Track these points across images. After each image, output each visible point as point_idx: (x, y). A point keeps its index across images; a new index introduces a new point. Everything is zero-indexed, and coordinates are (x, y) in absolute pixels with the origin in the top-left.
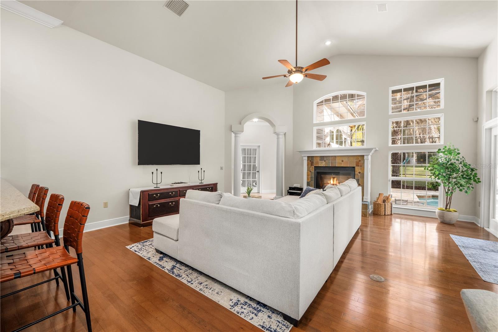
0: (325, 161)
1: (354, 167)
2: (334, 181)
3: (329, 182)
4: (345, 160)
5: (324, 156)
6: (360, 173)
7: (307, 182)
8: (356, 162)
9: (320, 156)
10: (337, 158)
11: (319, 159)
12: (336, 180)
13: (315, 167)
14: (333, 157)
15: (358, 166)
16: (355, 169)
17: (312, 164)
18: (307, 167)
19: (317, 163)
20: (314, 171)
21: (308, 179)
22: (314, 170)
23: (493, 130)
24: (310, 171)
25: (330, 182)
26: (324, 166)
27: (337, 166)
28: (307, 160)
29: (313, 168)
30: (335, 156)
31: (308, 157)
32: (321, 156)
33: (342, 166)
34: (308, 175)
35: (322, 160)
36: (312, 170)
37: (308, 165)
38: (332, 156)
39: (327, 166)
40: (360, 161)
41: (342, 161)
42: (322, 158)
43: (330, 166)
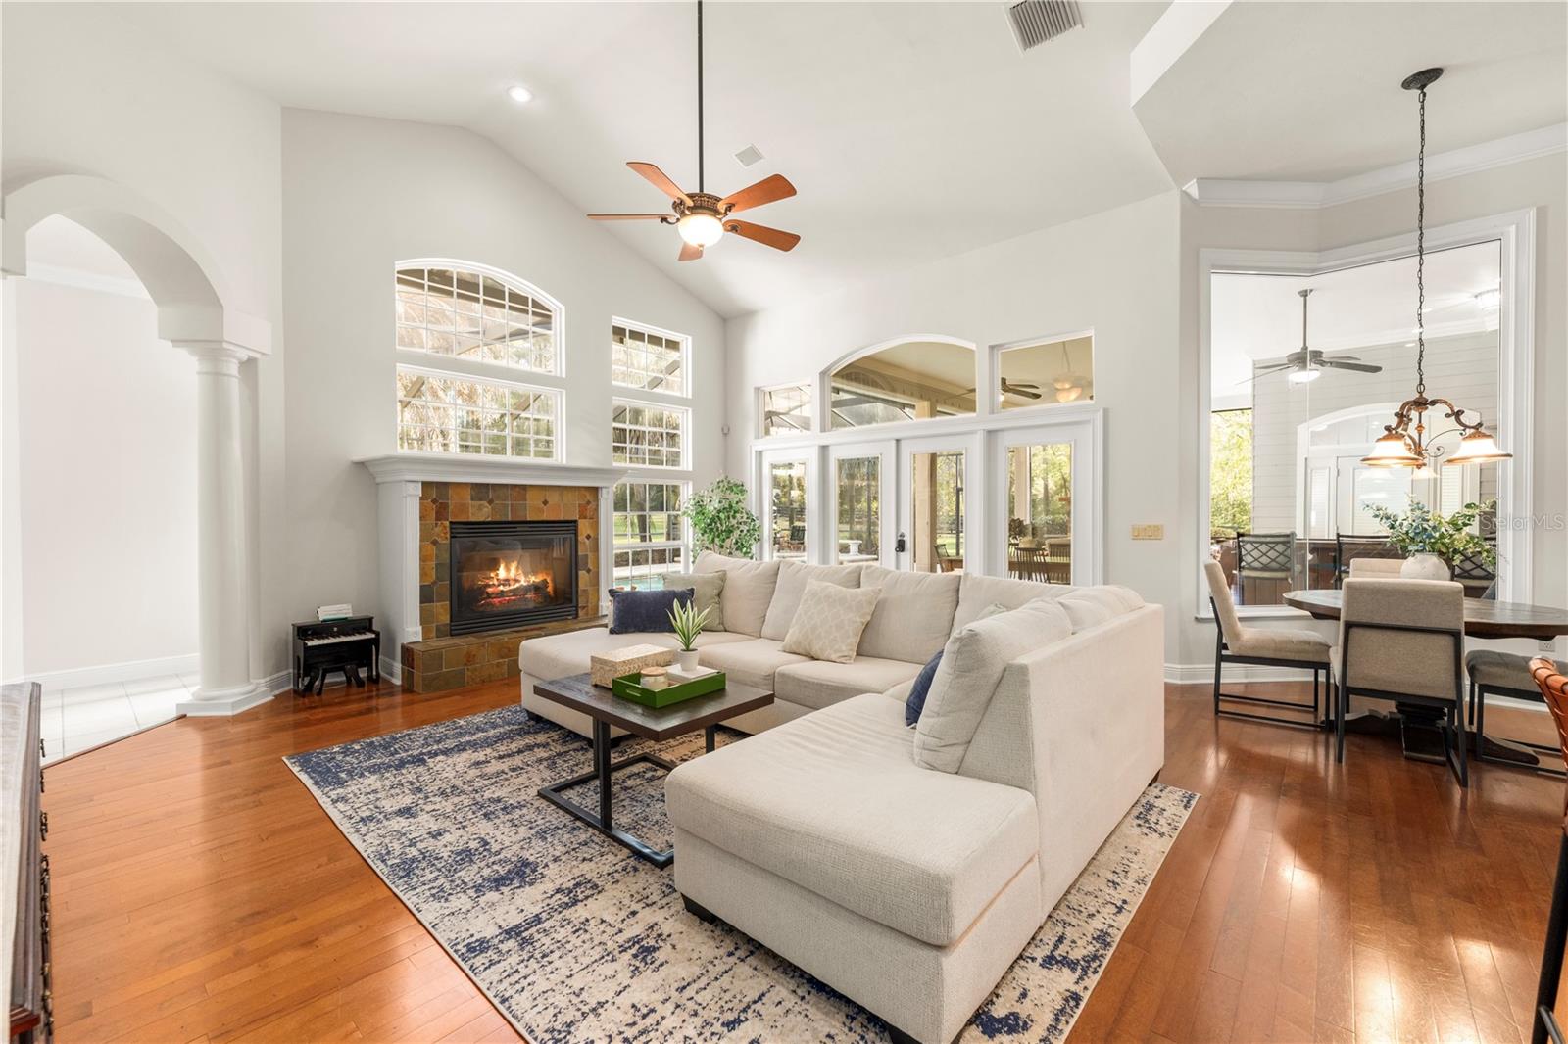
0: (490, 502)
1: (576, 522)
2: (508, 569)
3: (492, 575)
4: (553, 498)
5: (487, 485)
6: (588, 537)
7: (421, 587)
8: (580, 505)
9: (472, 484)
10: (530, 494)
11: (468, 493)
12: (517, 568)
13: (451, 523)
14: (518, 489)
15: (585, 518)
16: (576, 527)
17: (441, 512)
18: (421, 524)
19: (463, 508)
20: (448, 541)
21: (423, 574)
22: (448, 536)
23: (764, 454)
24: (435, 542)
25: (497, 575)
26: (490, 519)
27: (529, 519)
28: (421, 499)
29: (445, 527)
30: (524, 487)
31: (425, 484)
32: (477, 484)
33: (544, 517)
34: (423, 559)
35: (481, 500)
36: (442, 532)
37: (422, 518)
38: (516, 486)
39: (498, 518)
40: (589, 503)
41: (545, 503)
42: (481, 490)
43: (509, 519)
